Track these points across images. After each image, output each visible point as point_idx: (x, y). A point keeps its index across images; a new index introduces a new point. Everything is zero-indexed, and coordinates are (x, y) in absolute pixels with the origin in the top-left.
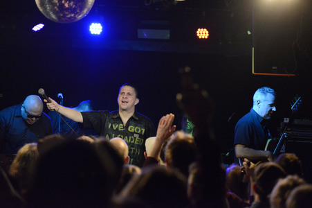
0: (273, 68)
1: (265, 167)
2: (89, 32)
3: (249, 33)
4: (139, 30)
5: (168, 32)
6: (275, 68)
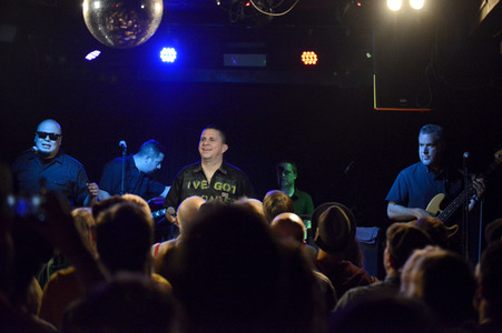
3: (369, 55)
4: (225, 56)
5: (264, 56)
6: (404, 101)
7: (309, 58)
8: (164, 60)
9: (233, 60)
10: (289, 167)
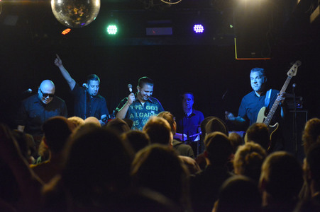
0: (252, 53)
1: (212, 137)
2: (107, 33)
3: (231, 26)
4: (147, 29)
5: (170, 29)
6: (254, 53)
7: (199, 29)
8: (109, 33)
9: (153, 31)
10: (189, 96)
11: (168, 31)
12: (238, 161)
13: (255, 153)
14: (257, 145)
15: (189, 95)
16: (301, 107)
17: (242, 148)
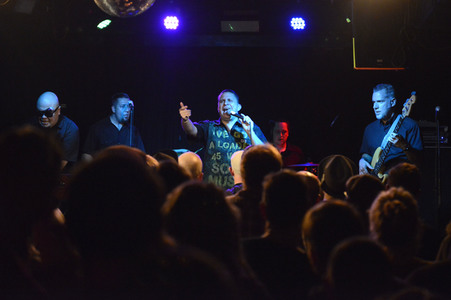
0: (378, 61)
2: (164, 27)
3: (348, 21)
4: (222, 23)
5: (257, 23)
6: (381, 61)
7: (298, 23)
8: (167, 28)
10: (284, 126)
11: (254, 26)
12: (375, 211)
13: (397, 202)
14: (406, 193)
15: (284, 124)
16: (446, 141)
17: (384, 194)
